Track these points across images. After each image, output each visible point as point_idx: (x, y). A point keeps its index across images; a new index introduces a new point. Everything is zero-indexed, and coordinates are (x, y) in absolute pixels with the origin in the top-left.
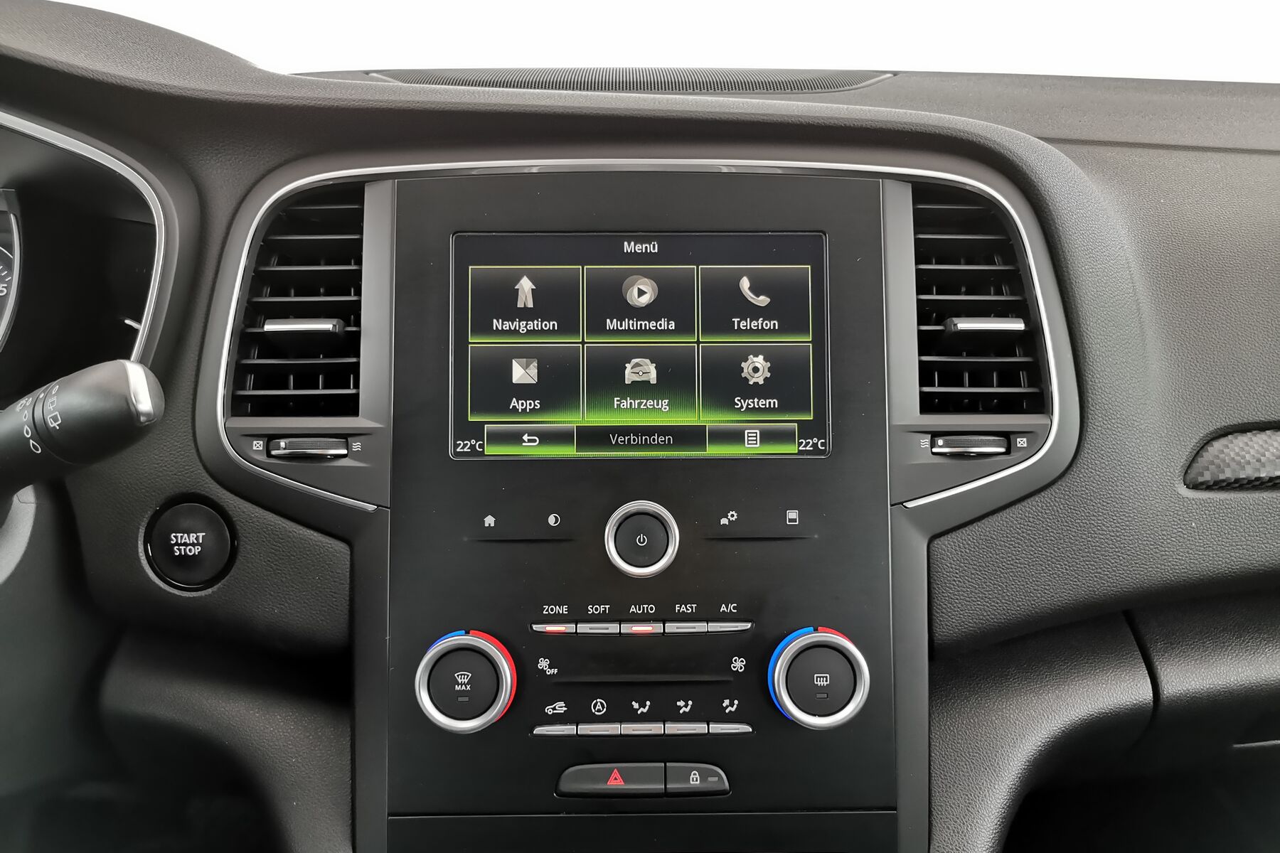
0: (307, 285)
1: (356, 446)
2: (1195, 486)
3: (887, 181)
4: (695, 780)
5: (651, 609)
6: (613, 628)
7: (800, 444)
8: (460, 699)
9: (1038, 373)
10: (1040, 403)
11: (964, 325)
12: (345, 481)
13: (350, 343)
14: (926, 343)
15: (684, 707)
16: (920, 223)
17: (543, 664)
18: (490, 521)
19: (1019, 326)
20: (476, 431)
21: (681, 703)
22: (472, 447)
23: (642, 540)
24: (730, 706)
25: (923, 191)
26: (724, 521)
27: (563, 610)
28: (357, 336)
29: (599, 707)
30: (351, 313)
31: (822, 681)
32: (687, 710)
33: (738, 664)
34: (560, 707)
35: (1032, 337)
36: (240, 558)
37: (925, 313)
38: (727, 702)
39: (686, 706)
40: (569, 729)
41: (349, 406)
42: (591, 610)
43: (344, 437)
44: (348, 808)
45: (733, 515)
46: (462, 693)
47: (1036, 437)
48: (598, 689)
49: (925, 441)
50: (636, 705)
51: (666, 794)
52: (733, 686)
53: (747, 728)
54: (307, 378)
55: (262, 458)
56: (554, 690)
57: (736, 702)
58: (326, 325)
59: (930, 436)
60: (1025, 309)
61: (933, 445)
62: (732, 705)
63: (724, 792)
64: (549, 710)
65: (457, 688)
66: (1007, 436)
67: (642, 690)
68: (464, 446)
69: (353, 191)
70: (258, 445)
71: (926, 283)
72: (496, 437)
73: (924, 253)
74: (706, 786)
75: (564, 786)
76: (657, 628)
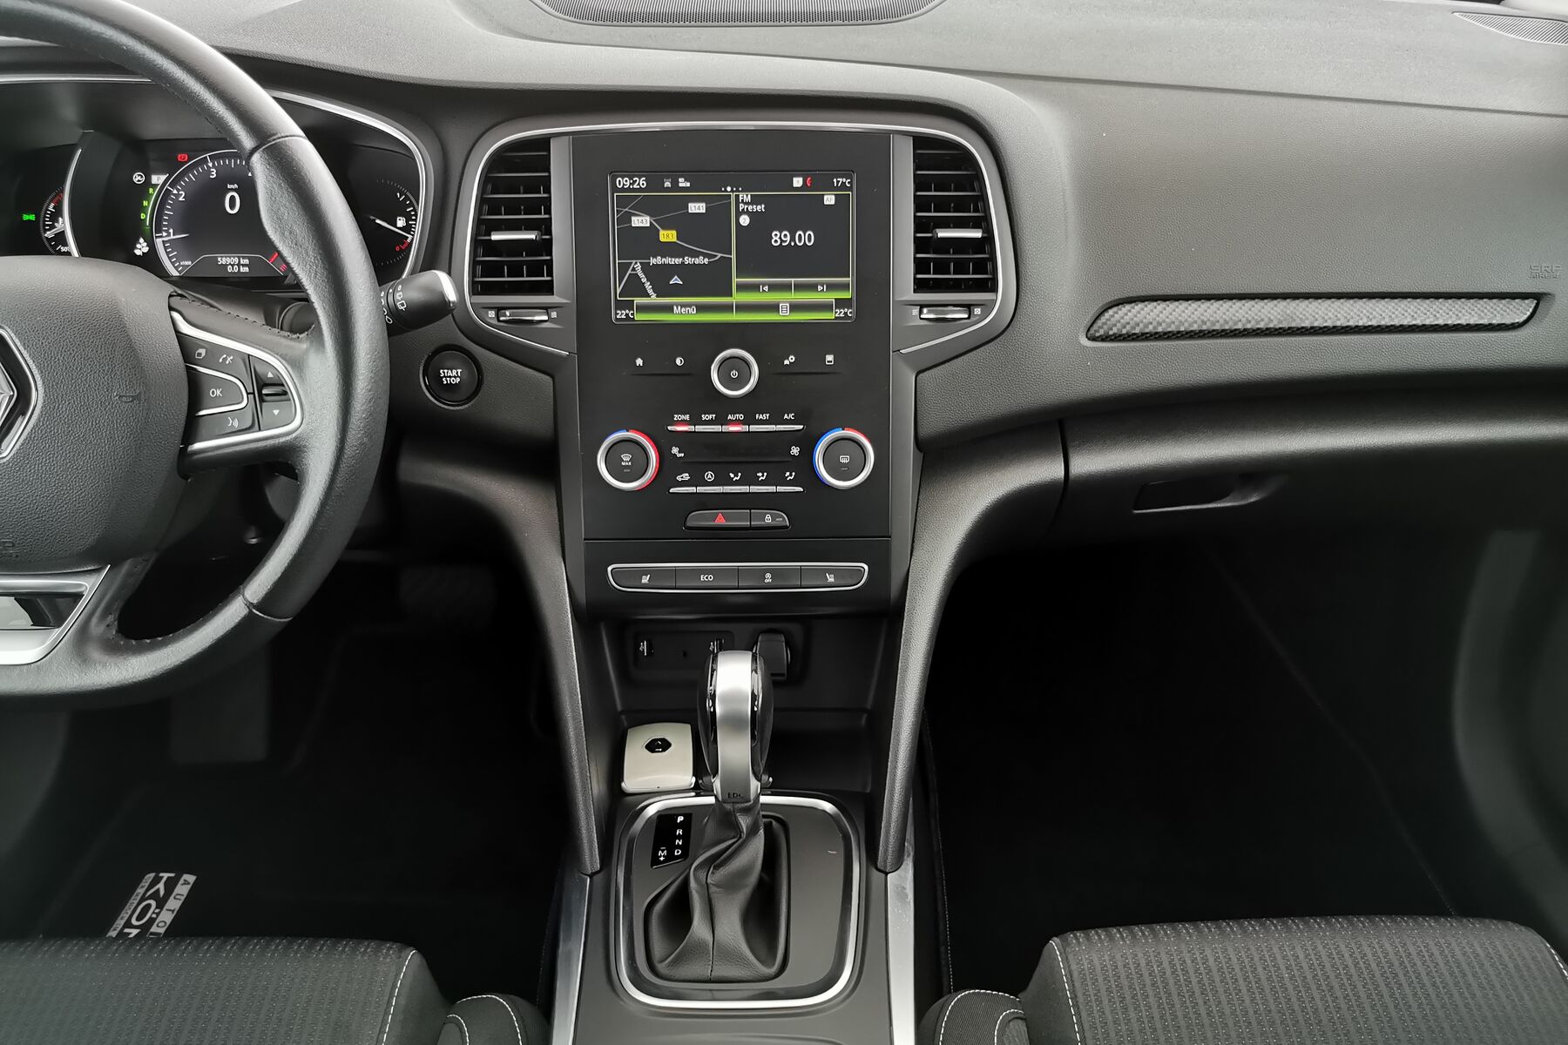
0: (513, 207)
1: (554, 315)
2: (1094, 339)
3: (895, 136)
4: (768, 519)
5: (741, 417)
6: (717, 428)
7: (836, 313)
8: (625, 471)
9: (986, 265)
10: (990, 285)
11: (943, 234)
12: (546, 336)
13: (546, 246)
14: (920, 245)
15: (762, 476)
16: (919, 163)
17: (675, 450)
18: (639, 362)
19: (977, 234)
20: (629, 305)
21: (760, 474)
22: (627, 315)
23: (734, 374)
24: (790, 476)
25: (920, 141)
26: (786, 362)
27: (687, 417)
28: (550, 242)
29: (710, 476)
30: (545, 227)
31: (844, 460)
32: (764, 478)
33: (795, 451)
34: (686, 476)
35: (988, 239)
36: (484, 387)
37: (920, 225)
38: (788, 474)
39: (763, 476)
40: (692, 489)
41: (547, 288)
42: (704, 417)
43: (546, 308)
44: (558, 537)
45: (792, 359)
46: (626, 467)
47: (987, 307)
48: (709, 465)
49: (915, 311)
50: (732, 475)
51: (751, 528)
52: (793, 463)
53: (800, 489)
54: (515, 270)
55: (495, 322)
56: (681, 466)
57: (794, 474)
58: (531, 236)
59: (919, 307)
60: (984, 222)
61: (921, 312)
62: (791, 475)
63: (786, 527)
64: (679, 478)
65: (623, 464)
66: (968, 307)
67: (735, 466)
68: (622, 314)
69: (543, 143)
70: (492, 314)
71: (920, 204)
72: (642, 308)
73: (920, 184)
74: (774, 523)
75: (689, 524)
76: (745, 428)
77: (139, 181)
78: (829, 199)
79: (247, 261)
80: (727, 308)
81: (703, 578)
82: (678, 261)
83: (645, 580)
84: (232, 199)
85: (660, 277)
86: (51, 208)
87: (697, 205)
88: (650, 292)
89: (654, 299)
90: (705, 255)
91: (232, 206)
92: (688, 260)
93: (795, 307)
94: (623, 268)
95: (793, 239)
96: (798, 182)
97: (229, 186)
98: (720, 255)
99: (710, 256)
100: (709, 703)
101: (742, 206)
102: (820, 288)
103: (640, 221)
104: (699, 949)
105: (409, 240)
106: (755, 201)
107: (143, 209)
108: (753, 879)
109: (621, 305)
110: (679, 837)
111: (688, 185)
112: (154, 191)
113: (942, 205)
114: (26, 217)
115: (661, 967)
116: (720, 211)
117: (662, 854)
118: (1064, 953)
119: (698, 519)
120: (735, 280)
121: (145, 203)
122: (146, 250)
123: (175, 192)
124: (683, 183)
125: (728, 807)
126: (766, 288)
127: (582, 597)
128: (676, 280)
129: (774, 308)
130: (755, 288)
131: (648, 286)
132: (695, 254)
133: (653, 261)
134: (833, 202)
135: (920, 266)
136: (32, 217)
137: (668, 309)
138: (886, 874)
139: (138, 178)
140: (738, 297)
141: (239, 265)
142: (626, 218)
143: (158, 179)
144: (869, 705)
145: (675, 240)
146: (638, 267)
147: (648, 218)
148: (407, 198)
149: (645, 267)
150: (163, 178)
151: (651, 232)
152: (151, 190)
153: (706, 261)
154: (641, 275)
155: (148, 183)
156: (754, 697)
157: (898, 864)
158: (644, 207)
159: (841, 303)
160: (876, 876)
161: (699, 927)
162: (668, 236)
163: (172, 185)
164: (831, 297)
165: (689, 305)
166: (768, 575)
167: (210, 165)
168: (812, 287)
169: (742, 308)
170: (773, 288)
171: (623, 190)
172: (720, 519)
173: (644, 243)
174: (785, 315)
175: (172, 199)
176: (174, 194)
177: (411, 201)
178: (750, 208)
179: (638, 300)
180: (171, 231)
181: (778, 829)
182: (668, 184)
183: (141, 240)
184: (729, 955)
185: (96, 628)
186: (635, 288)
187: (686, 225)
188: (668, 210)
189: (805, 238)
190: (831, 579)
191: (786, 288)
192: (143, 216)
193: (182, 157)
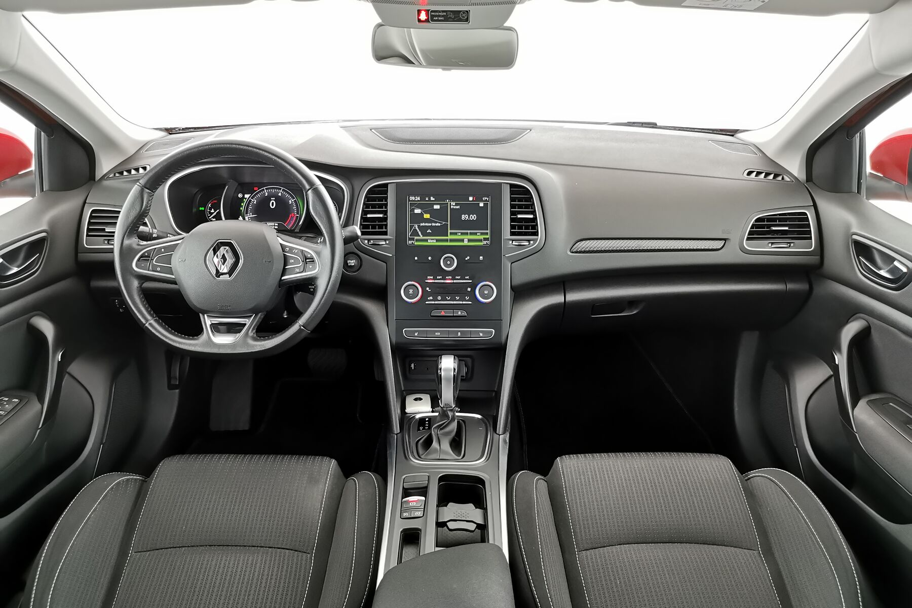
0: (374, 206)
1: (387, 242)
2: (573, 252)
3: (503, 184)
4: (460, 313)
5: (451, 277)
6: (443, 281)
7: (484, 242)
9: (535, 227)
10: (536, 234)
11: (519, 216)
12: (384, 249)
13: (385, 219)
14: (512, 220)
16: (512, 193)
17: (428, 289)
18: (416, 258)
19: (531, 216)
20: (413, 239)
21: (457, 297)
22: (412, 242)
23: (449, 262)
24: (467, 298)
25: (512, 186)
26: (466, 259)
27: (432, 277)
28: (387, 218)
29: (439, 298)
30: (385, 213)
31: (486, 292)
32: (458, 299)
33: (469, 289)
34: (431, 298)
35: (535, 219)
36: (362, 267)
37: (512, 213)
40: (433, 302)
41: (385, 233)
42: (438, 278)
43: (385, 240)
44: (386, 319)
45: (468, 258)
46: (411, 294)
47: (535, 241)
48: (439, 294)
49: (511, 242)
50: (447, 298)
51: (453, 316)
52: (468, 294)
53: (471, 303)
54: (374, 227)
55: (367, 244)
56: (430, 294)
57: (469, 297)
58: (381, 216)
60: (534, 213)
61: (512, 243)
63: (466, 316)
64: (429, 299)
66: (529, 241)
67: (448, 294)
68: (410, 242)
69: (386, 185)
70: (366, 241)
71: (512, 206)
72: (417, 240)
73: (512, 200)
74: (462, 315)
75: (432, 315)
76: (452, 281)
78: (481, 205)
79: (277, 224)
80: (447, 240)
81: (436, 334)
82: (430, 224)
83: (416, 334)
84: (273, 203)
85: (424, 230)
86: (209, 206)
87: (437, 206)
88: (420, 235)
89: (421, 237)
90: (439, 223)
91: (273, 205)
92: (433, 224)
93: (469, 240)
94: (411, 227)
95: (469, 217)
96: (471, 199)
97: (272, 199)
98: (444, 223)
99: (441, 223)
100: (439, 371)
101: (452, 207)
102: (478, 234)
103: (417, 211)
104: (436, 451)
106: (456, 205)
107: (242, 206)
108: (454, 434)
109: (410, 239)
110: (427, 424)
111: (434, 199)
113: (520, 207)
114: (201, 209)
115: (422, 457)
116: (444, 208)
117: (421, 428)
118: (561, 462)
119: (435, 313)
120: (449, 231)
121: (242, 204)
122: (242, 220)
123: (253, 200)
124: (432, 199)
125: (445, 409)
126: (460, 234)
127: (394, 341)
128: (429, 231)
129: (462, 240)
130: (456, 234)
131: (420, 233)
132: (436, 222)
133: (421, 224)
134: (483, 206)
135: (512, 227)
136: (203, 209)
137: (427, 240)
138: (500, 435)
139: (240, 196)
140: (450, 237)
141: (274, 226)
142: (413, 210)
143: (247, 196)
144: (496, 390)
145: (429, 217)
146: (416, 226)
147: (420, 210)
149: (419, 227)
150: (249, 195)
151: (421, 214)
152: (244, 200)
153: (439, 225)
154: (417, 229)
155: (243, 197)
156: (454, 369)
157: (504, 433)
158: (419, 207)
159: (485, 239)
160: (496, 436)
161: (435, 444)
162: (427, 216)
163: (252, 198)
164: (482, 237)
165: (433, 239)
166: (459, 333)
167: (265, 191)
168: (476, 234)
169: (451, 240)
170: (462, 234)
171: (412, 201)
172: (443, 313)
173: (418, 218)
174: (466, 243)
175: (252, 203)
178: (455, 207)
179: (416, 238)
180: (251, 214)
181: (462, 423)
182: (427, 199)
183: (240, 217)
184: (446, 453)
185: (251, 334)
186: (415, 233)
187: (433, 213)
188: (427, 208)
189: (473, 217)
190: (481, 335)
191: (467, 234)
192: (241, 208)
193: (255, 189)
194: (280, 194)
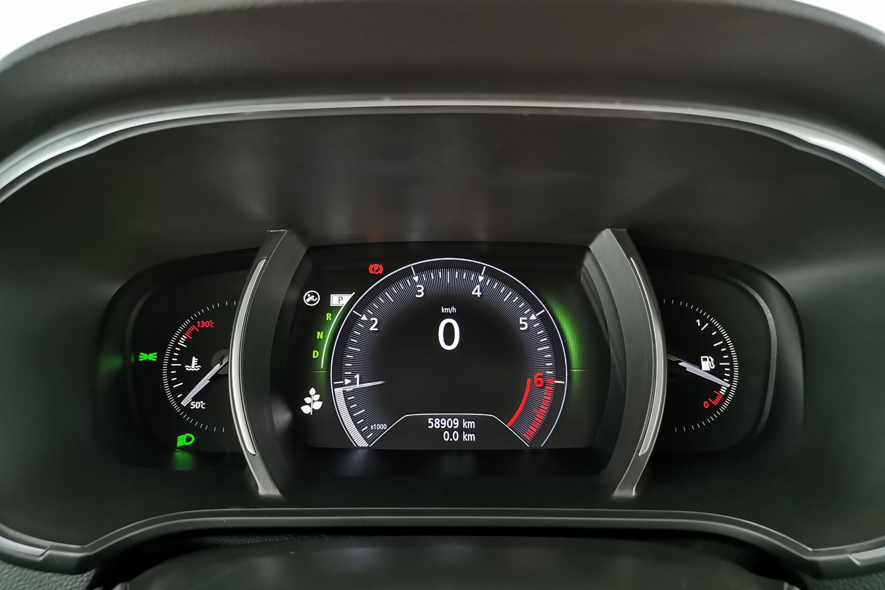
77: (311, 302)
79: (472, 424)
84: (449, 329)
86: (181, 343)
91: (449, 340)
97: (444, 310)
105: (723, 391)
107: (315, 344)
112: (333, 318)
114: (143, 357)
121: (320, 335)
122: (318, 405)
123: (364, 318)
136: (152, 357)
139: (310, 299)
141: (461, 430)
143: (340, 300)
148: (712, 327)
150: (346, 298)
152: (329, 316)
155: (325, 305)
163: (361, 309)
167: (416, 279)
175: (359, 329)
176: (363, 322)
177: (718, 332)
180: (357, 376)
183: (312, 391)
192: (315, 354)
193: (375, 268)
194: (477, 292)
